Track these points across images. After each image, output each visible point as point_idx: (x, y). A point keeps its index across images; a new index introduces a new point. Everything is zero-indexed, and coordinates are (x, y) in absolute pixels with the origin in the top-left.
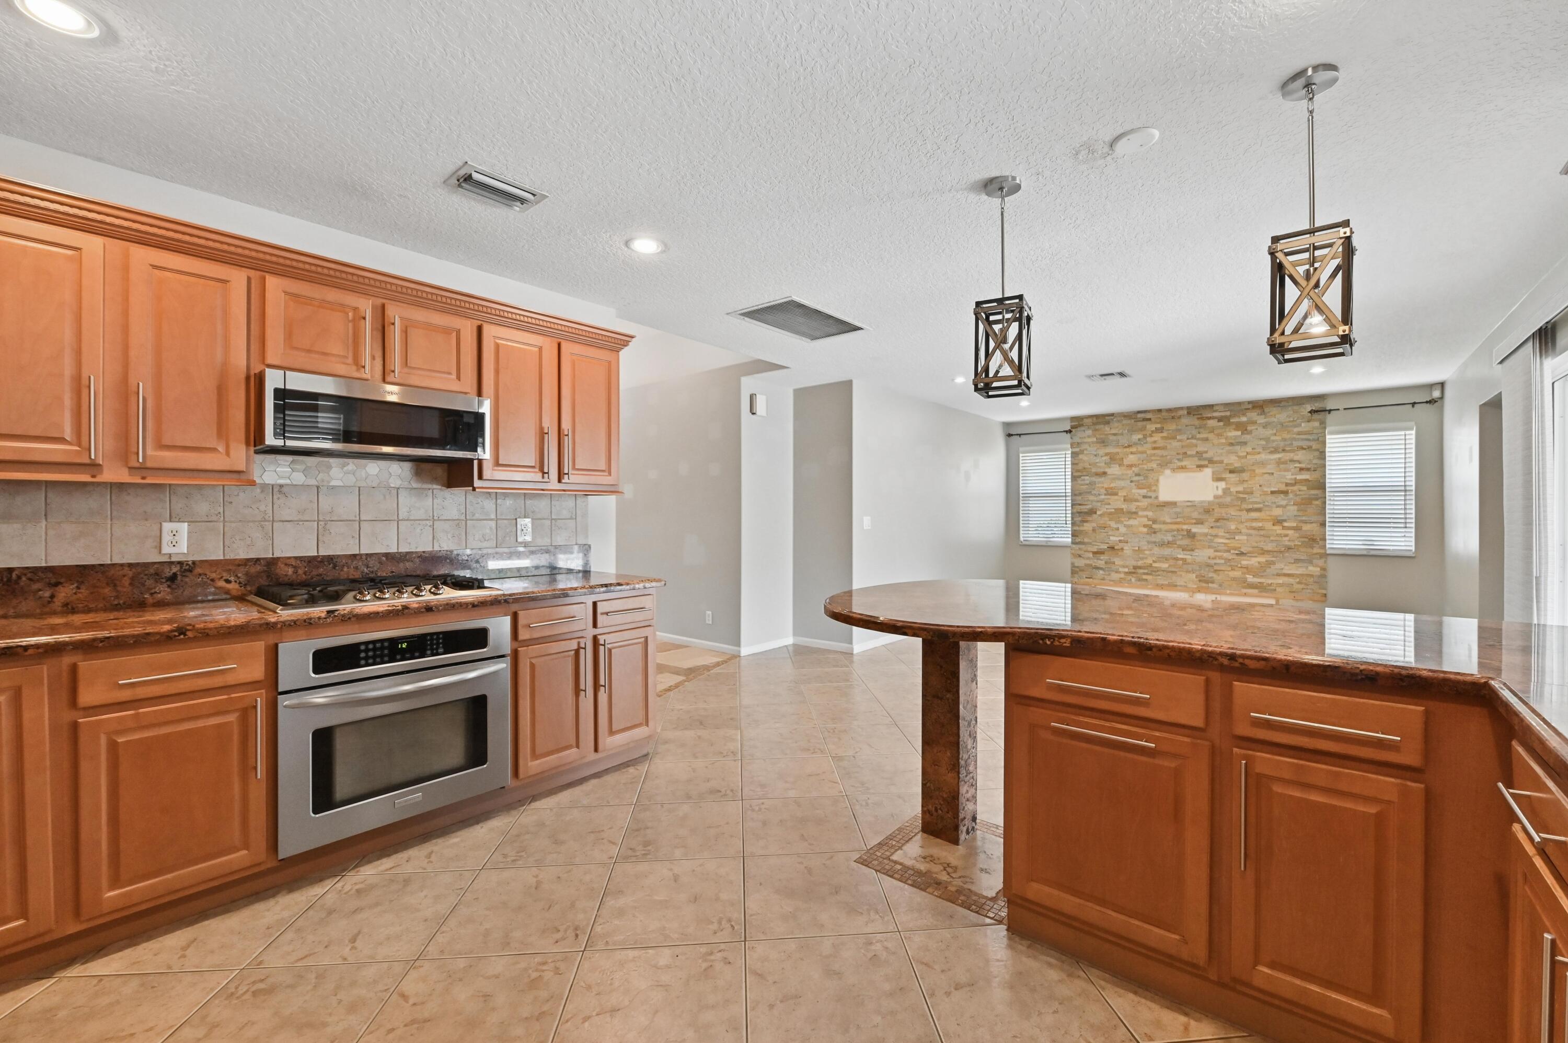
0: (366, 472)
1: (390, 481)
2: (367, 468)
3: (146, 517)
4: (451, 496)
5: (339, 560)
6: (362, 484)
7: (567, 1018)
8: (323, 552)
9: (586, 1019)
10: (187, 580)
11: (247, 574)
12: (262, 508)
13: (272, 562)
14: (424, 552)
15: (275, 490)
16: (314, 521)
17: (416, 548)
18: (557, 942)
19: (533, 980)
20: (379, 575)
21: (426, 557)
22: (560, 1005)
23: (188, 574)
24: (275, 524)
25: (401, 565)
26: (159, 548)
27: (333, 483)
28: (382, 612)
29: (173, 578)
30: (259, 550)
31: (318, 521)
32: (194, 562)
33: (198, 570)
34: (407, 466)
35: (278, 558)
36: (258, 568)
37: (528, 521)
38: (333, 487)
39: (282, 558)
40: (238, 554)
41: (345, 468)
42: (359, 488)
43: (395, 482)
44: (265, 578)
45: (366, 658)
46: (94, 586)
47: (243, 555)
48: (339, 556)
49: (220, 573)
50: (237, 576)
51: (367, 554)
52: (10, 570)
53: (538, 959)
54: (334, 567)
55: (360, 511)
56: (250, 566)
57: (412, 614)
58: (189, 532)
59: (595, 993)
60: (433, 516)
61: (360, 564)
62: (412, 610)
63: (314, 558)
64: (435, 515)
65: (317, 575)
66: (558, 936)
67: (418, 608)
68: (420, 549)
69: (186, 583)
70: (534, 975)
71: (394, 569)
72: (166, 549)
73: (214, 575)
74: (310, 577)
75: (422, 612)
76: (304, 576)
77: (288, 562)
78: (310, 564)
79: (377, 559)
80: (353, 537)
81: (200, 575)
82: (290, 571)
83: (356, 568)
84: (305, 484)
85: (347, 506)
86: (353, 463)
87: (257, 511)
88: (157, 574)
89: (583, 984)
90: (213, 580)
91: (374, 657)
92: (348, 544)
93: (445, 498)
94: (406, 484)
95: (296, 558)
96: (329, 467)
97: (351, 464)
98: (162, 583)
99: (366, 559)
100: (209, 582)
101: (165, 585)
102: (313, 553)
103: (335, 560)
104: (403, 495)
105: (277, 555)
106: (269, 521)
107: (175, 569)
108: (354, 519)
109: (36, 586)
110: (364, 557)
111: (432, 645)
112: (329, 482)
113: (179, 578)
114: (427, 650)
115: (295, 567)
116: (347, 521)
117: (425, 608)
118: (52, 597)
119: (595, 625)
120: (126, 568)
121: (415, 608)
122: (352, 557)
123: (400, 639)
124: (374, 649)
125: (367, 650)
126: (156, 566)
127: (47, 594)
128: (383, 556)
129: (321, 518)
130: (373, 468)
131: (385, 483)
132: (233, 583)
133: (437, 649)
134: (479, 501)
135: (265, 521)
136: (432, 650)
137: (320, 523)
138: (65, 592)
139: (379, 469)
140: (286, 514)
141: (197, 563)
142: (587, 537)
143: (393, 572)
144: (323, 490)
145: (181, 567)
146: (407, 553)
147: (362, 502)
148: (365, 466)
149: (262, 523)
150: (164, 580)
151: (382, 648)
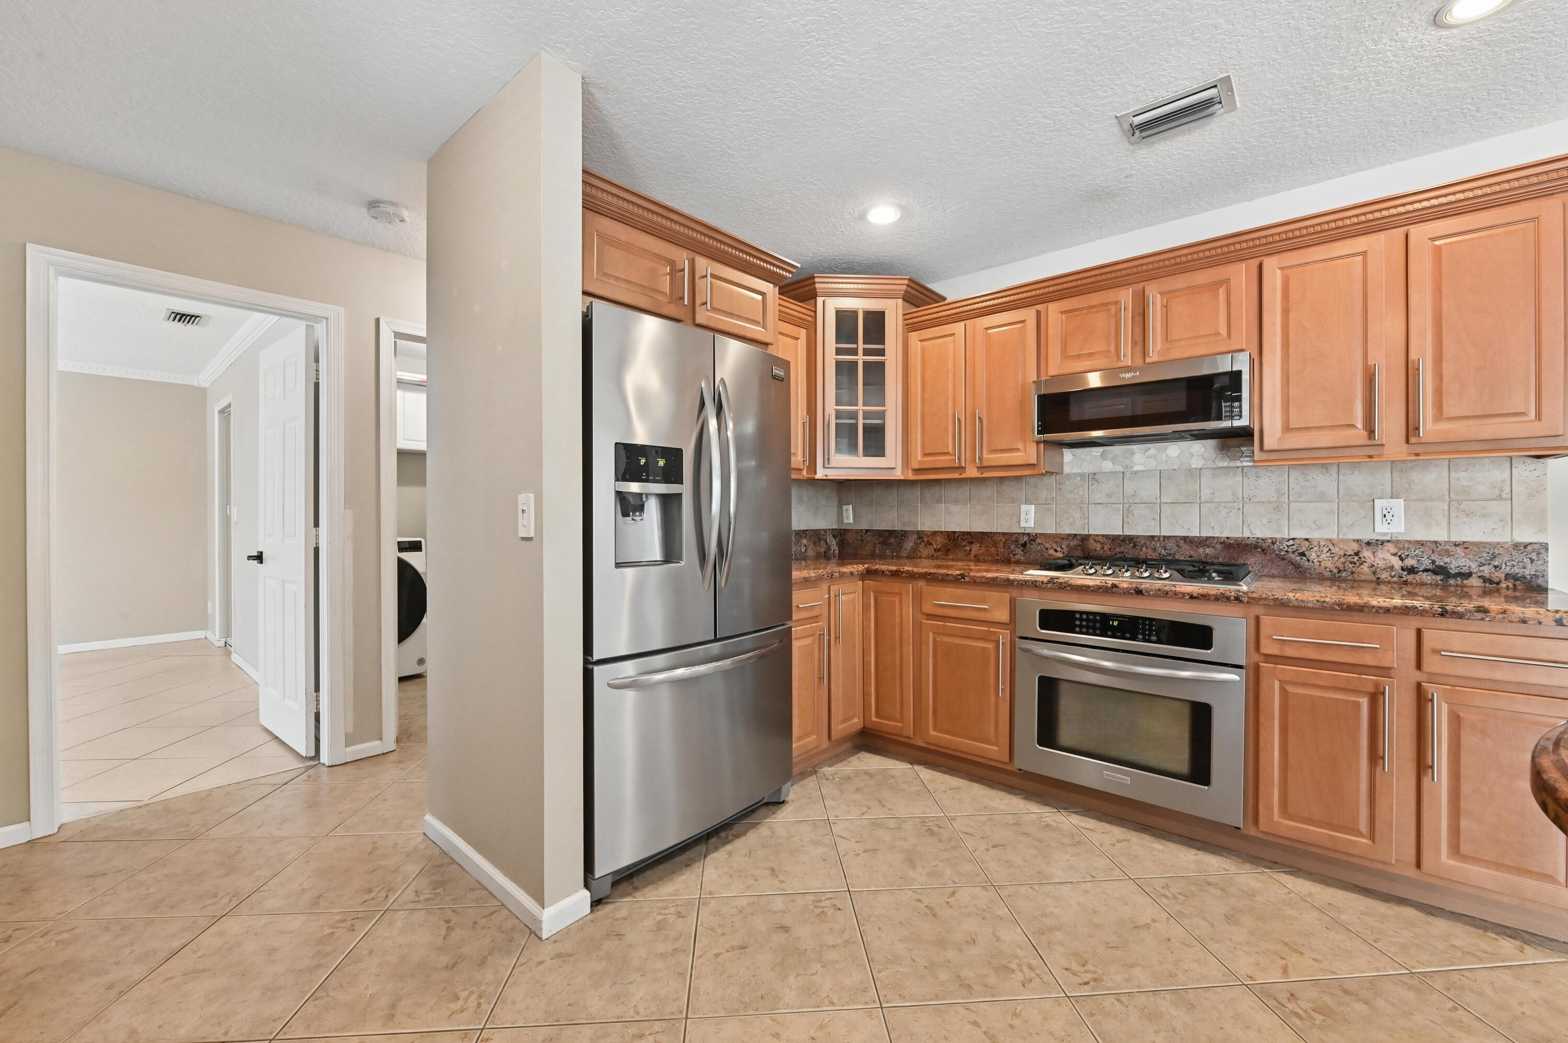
0: (1167, 455)
1: (1192, 462)
2: (1167, 451)
3: (1013, 500)
4: (1266, 474)
5: (1139, 540)
6: (1165, 467)
7: (970, 1007)
8: (1127, 532)
9: (975, 1024)
10: (1032, 547)
11: (1068, 546)
12: (1081, 493)
13: (1085, 538)
14: (1228, 538)
15: (1090, 477)
16: (1121, 504)
17: (1222, 533)
18: (1066, 969)
19: (1006, 967)
20: (1177, 558)
21: (1230, 544)
22: (985, 997)
23: (1032, 542)
24: (1090, 506)
25: (1201, 550)
26: (1019, 522)
27: (1136, 468)
28: (1093, 587)
29: (1024, 545)
30: (1078, 529)
31: (1124, 503)
32: (1036, 534)
33: (1039, 541)
34: (1211, 443)
35: (1090, 535)
36: (1076, 542)
37: (1398, 505)
38: (1136, 472)
39: (1093, 535)
40: (1065, 530)
41: (1147, 453)
42: (1160, 471)
43: (1196, 463)
44: (1080, 551)
45: (1081, 626)
46: (988, 546)
47: (1067, 531)
48: (1138, 536)
49: (1051, 544)
50: (1061, 547)
51: (1164, 536)
52: (955, 532)
53: (1035, 962)
54: (1135, 546)
55: (1160, 494)
56: (1070, 540)
57: (1121, 593)
58: (1035, 512)
59: (1012, 1023)
60: (1243, 498)
61: (1158, 545)
62: (1121, 589)
63: (1118, 536)
64: (1246, 496)
65: (1120, 552)
66: (1075, 967)
67: (1127, 588)
68: (1225, 534)
69: (1032, 549)
70: (1013, 966)
71: (1192, 553)
72: (1023, 524)
73: (1048, 545)
74: (1113, 553)
75: (1132, 593)
76: (1109, 552)
77: (1097, 538)
78: (1114, 542)
79: (1174, 542)
80: (1154, 519)
81: (1039, 544)
82: (1098, 546)
83: (1155, 549)
84: (1113, 471)
85: (1148, 490)
86: (1154, 447)
87: (1077, 496)
88: (1016, 541)
89: (1019, 1008)
90: (1047, 549)
91: (1088, 627)
92: (1149, 526)
93: (1258, 477)
94: (1210, 464)
95: (1103, 536)
96: (1133, 454)
97: (1152, 448)
98: (1019, 548)
99: (1164, 541)
100: (1045, 550)
101: (1020, 550)
102: (1119, 532)
103: (1135, 540)
104: (1206, 475)
105: (1092, 532)
106: (1085, 504)
107: (1026, 539)
108: (1155, 501)
109: (964, 543)
110: (1162, 539)
111: (1144, 630)
112: (1132, 467)
113: (1028, 545)
114: (1138, 634)
115: (1102, 544)
116: (1148, 503)
117: (1135, 590)
118: (970, 550)
119: (1419, 666)
120: (1002, 536)
121: (1124, 588)
122: (1150, 538)
123: (1112, 617)
124: (1087, 620)
125: (1081, 620)
126: (1016, 535)
127: (968, 549)
128: (1181, 539)
129: (1125, 501)
130: (1174, 450)
131: (1186, 465)
132: (1059, 552)
133: (1150, 635)
134: (1310, 478)
135: (1083, 503)
136: (1144, 635)
137: (1125, 505)
138: (976, 548)
139: (1179, 451)
140: (1099, 497)
141: (1038, 535)
142: (1543, 530)
143: (1191, 557)
144: (1128, 474)
145: (1029, 537)
146: (1208, 538)
147: (1162, 484)
148: (1166, 448)
149: (1081, 505)
150: (1020, 546)
151: (1094, 621)
